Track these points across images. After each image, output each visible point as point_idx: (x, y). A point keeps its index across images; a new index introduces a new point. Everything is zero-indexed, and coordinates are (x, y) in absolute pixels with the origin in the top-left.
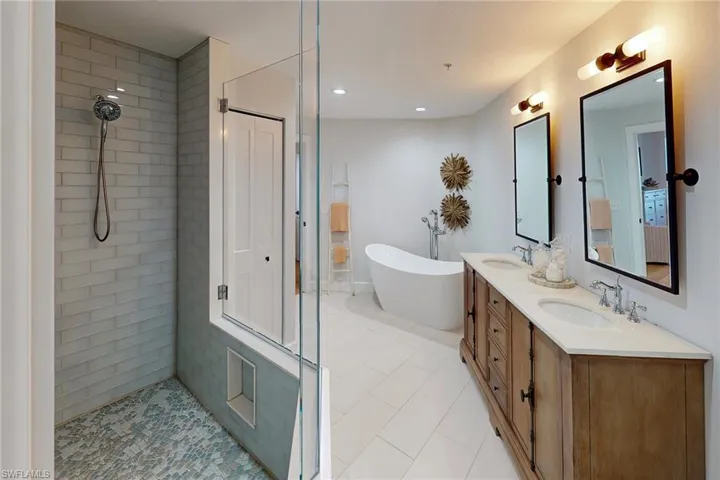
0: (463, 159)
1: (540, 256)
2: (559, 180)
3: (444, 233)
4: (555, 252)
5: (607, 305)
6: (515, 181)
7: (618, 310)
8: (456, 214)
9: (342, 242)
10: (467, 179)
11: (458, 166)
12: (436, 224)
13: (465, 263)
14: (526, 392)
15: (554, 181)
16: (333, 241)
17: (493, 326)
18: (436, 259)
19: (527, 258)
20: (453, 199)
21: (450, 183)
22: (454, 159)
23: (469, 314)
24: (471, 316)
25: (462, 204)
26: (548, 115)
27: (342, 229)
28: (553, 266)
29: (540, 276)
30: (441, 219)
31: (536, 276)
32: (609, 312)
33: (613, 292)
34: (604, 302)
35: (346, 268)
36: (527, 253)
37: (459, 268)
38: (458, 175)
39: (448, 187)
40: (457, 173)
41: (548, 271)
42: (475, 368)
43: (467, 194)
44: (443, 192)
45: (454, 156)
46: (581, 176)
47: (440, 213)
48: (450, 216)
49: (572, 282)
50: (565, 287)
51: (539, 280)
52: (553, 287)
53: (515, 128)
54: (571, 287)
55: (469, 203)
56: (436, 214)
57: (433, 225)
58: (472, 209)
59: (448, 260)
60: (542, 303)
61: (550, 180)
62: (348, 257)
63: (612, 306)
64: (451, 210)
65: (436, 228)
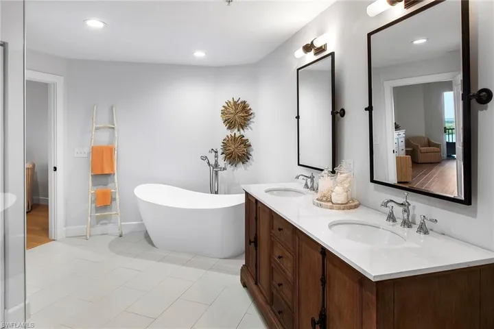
0: (245, 102)
1: (324, 182)
2: (343, 113)
3: (224, 169)
4: (340, 177)
5: (394, 220)
6: (298, 117)
7: (407, 224)
8: (238, 152)
9: (106, 185)
10: (249, 120)
11: (240, 108)
12: (216, 161)
13: (247, 194)
14: (317, 319)
15: (338, 113)
16: (94, 185)
17: (277, 253)
18: (216, 193)
19: (309, 185)
20: (234, 139)
21: (230, 124)
22: (235, 103)
23: (250, 242)
24: (253, 244)
25: (245, 143)
26: (332, 54)
27: (106, 172)
28: (338, 189)
29: (326, 200)
30: (221, 158)
31: (321, 200)
32: (398, 227)
33: (401, 209)
34: (391, 217)
35: (111, 211)
36: (309, 180)
37: (241, 199)
38: (239, 117)
39: (229, 128)
40: (239, 115)
41: (333, 194)
42: (257, 292)
43: (247, 133)
44: (224, 132)
45: (236, 100)
46: (367, 106)
47: (220, 151)
48: (231, 153)
49: (356, 203)
50: (350, 208)
51: (326, 204)
52: (339, 209)
53: (298, 70)
54: (356, 207)
55: (251, 141)
56: (216, 152)
57: (212, 162)
58: (254, 146)
59: (229, 193)
60: (331, 226)
61: (334, 113)
62: (115, 199)
63: (399, 221)
64: (232, 148)
65: (216, 165)
